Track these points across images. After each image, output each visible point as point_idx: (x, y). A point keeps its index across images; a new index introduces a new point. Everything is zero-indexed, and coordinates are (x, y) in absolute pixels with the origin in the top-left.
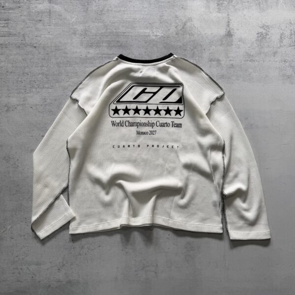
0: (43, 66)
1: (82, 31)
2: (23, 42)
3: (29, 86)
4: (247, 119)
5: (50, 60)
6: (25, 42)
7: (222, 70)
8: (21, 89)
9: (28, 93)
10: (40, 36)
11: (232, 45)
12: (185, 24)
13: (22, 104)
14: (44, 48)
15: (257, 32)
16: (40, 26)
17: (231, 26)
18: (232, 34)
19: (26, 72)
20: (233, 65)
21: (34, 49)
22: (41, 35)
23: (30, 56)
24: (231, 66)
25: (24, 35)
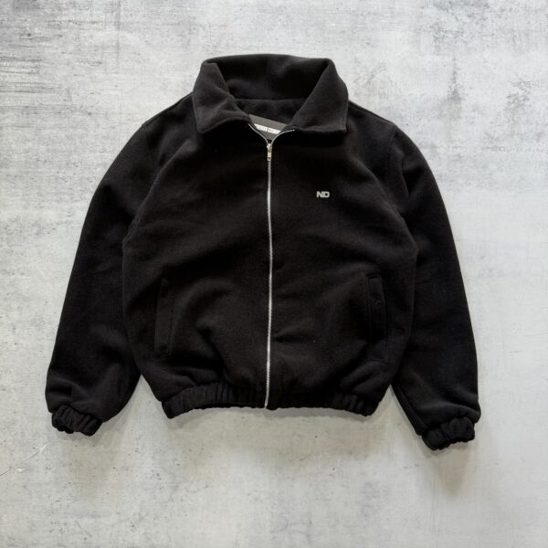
0: (104, 151)
1: (179, 85)
2: (66, 103)
3: (79, 188)
4: (482, 258)
5: (119, 140)
6: (70, 104)
7: (440, 165)
8: (64, 193)
9: (76, 201)
10: (99, 94)
11: (460, 117)
12: (373, 76)
13: (66, 223)
14: (106, 116)
15: (508, 94)
16: (98, 73)
17: (459, 81)
18: (461, 96)
19: (73, 161)
20: (460, 157)
21: (88, 118)
22: (102, 90)
23: (80, 131)
24: (456, 158)
25: (68, 90)
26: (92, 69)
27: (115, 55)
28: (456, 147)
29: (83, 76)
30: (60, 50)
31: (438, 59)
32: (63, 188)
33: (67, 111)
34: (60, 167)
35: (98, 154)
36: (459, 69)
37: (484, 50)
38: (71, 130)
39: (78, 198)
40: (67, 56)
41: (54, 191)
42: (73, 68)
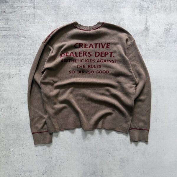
26: (26, 23)
27: (34, 18)
28: (148, 46)
29: (23, 25)
30: (15, 16)
31: (141, 17)
32: (17, 62)
33: (18, 36)
34: (16, 55)
35: (28, 51)
36: (148, 20)
37: (156, 13)
38: (19, 43)
39: (22, 66)
40: (17, 18)
41: (14, 63)
42: (19, 22)
